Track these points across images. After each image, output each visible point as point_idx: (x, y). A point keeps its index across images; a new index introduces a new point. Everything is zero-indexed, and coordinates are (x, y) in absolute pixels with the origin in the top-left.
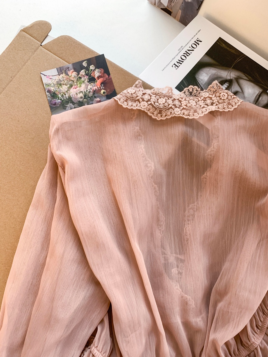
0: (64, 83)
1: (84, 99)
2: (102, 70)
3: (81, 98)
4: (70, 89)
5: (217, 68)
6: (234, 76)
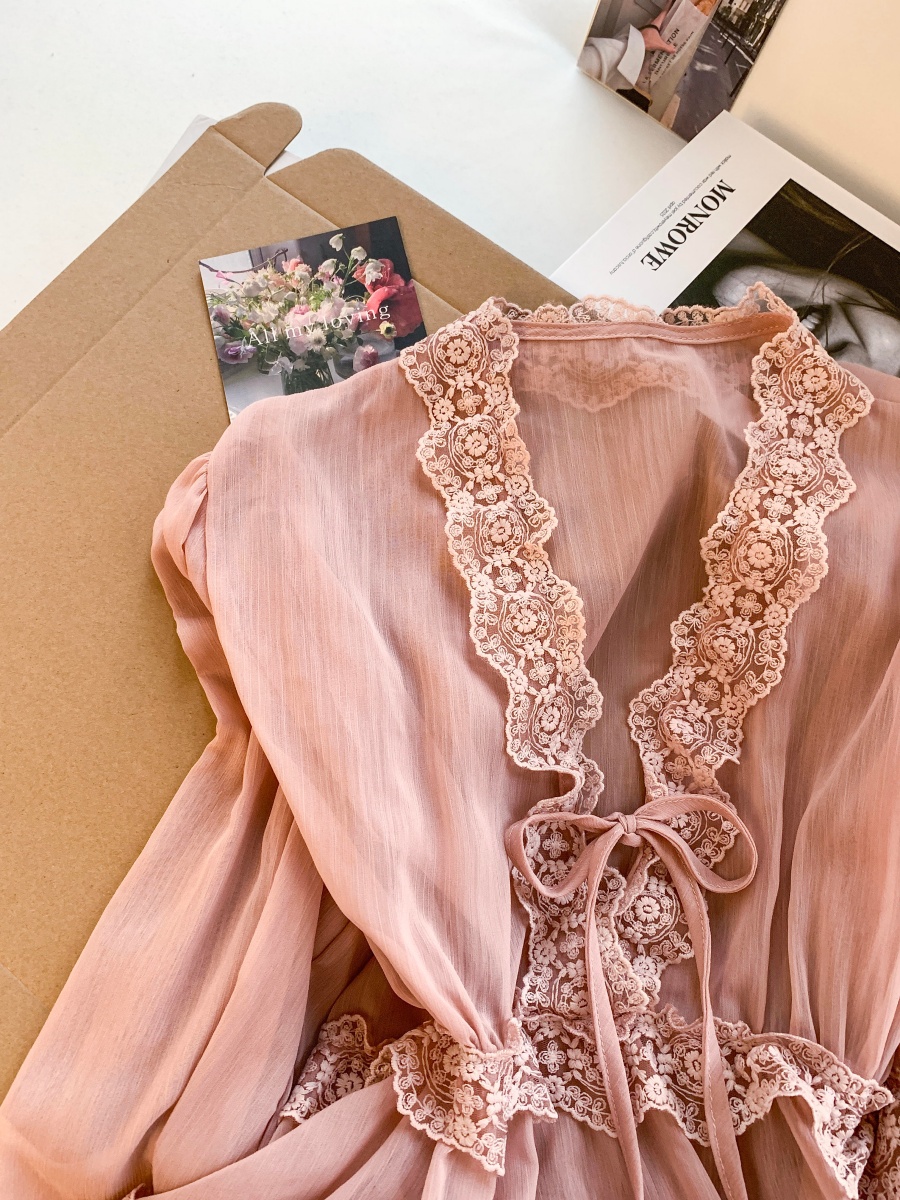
2: (389, 264)
4: (285, 314)
5: (781, 270)
6: (836, 296)
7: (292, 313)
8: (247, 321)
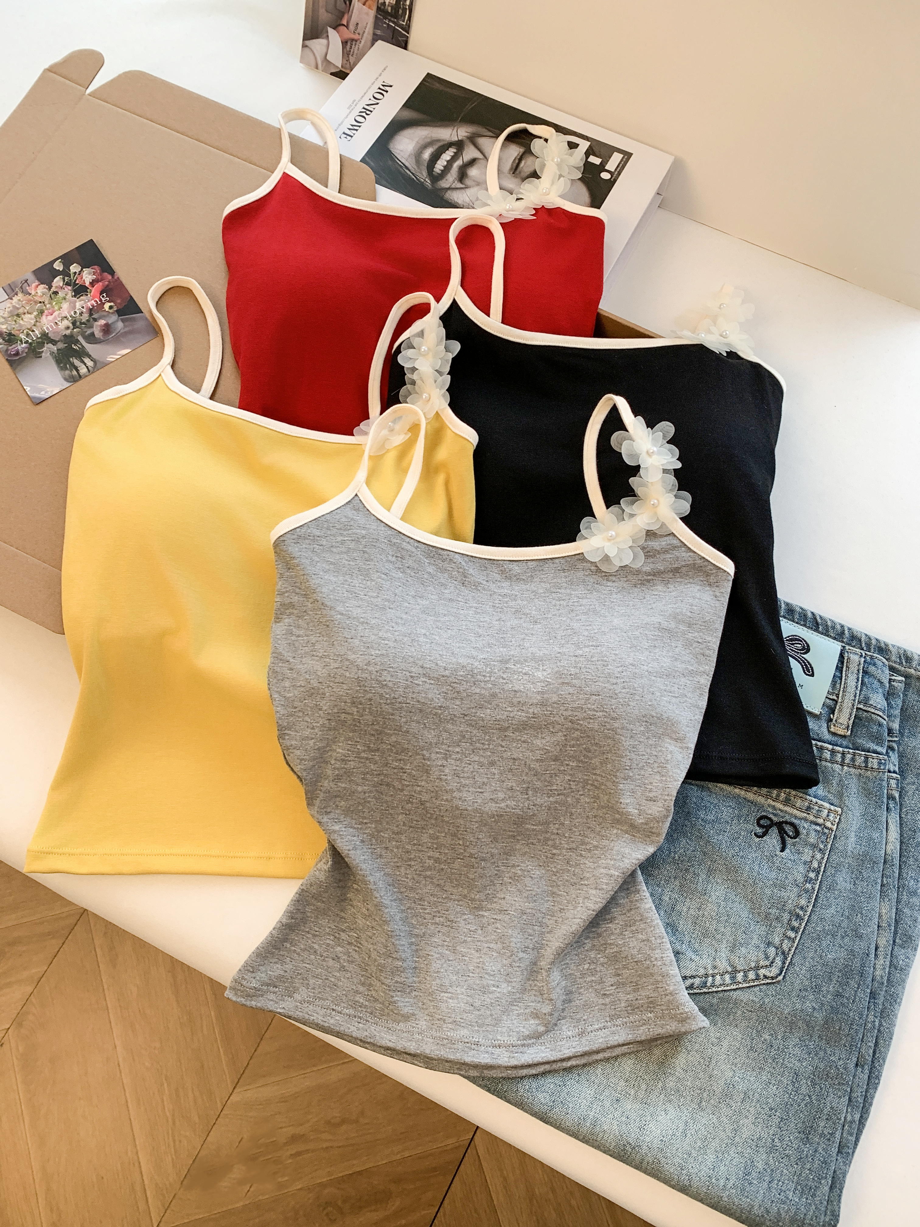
0: (26, 311)
1: (73, 329)
2: (97, 269)
3: (68, 328)
4: (40, 318)
5: (429, 126)
6: (466, 134)
7: (44, 317)
8: (17, 330)
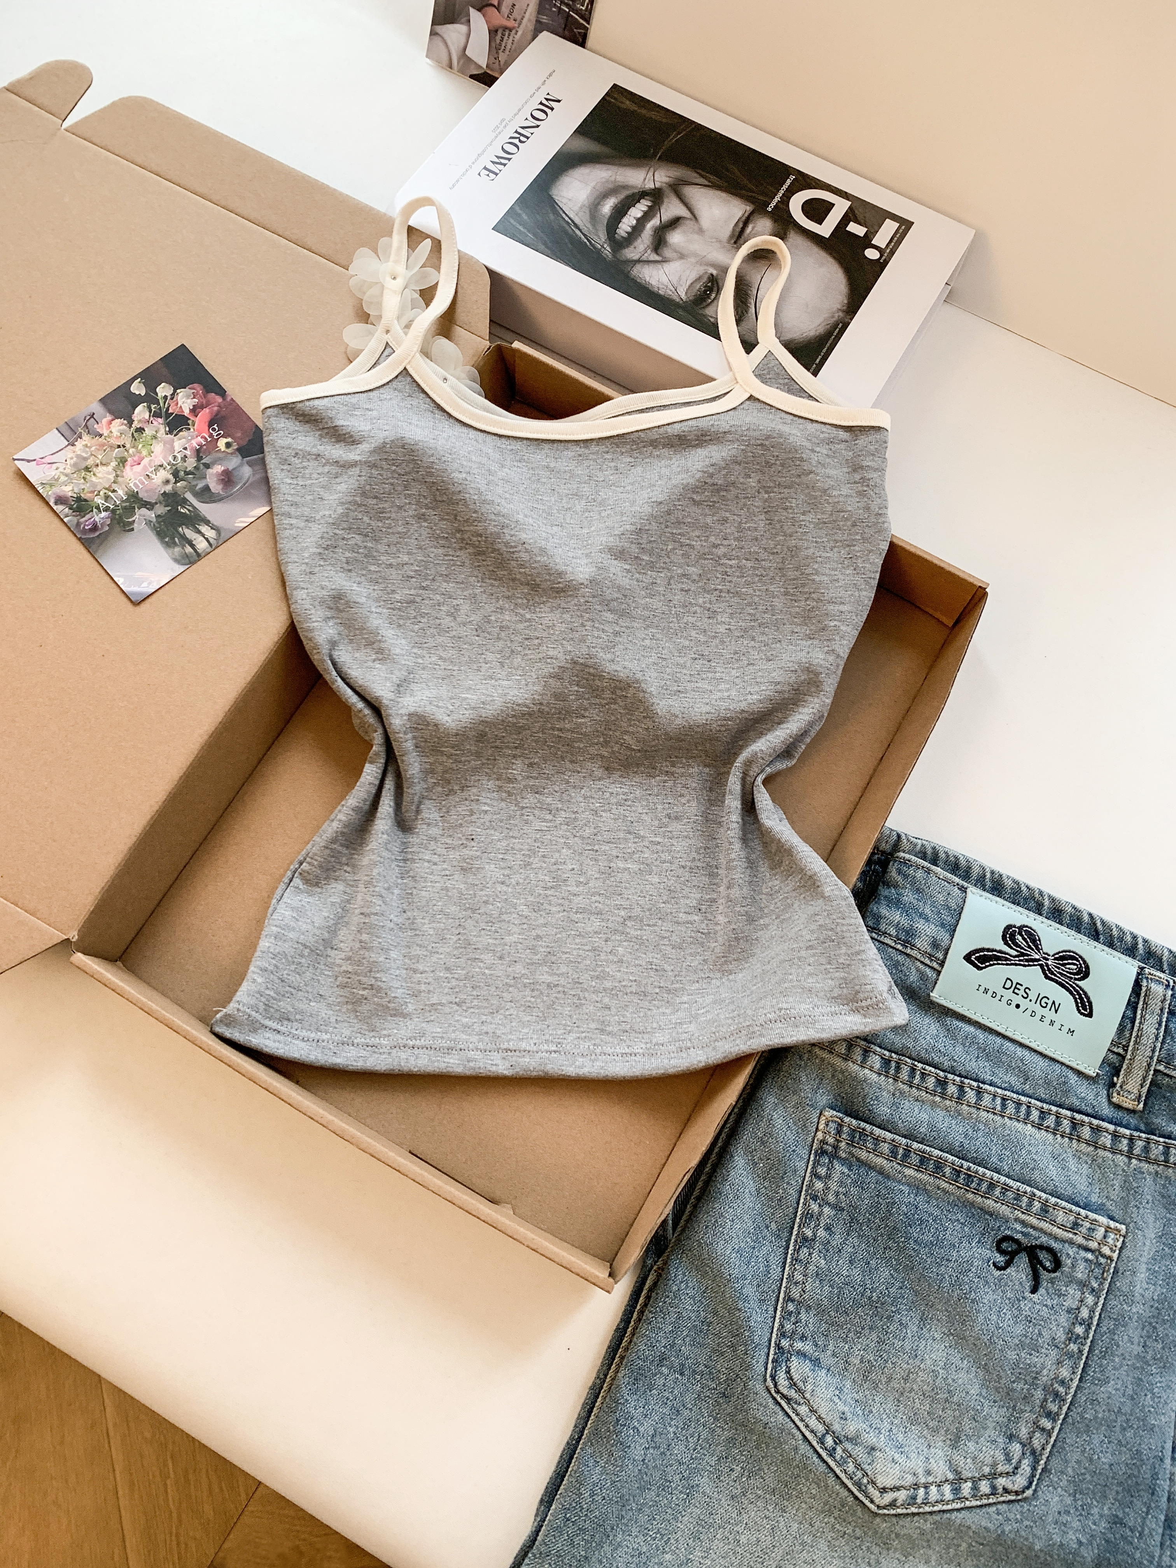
0: (98, 462)
1: (175, 483)
3: (166, 482)
5: (612, 164)
6: (667, 180)
7: (128, 468)
